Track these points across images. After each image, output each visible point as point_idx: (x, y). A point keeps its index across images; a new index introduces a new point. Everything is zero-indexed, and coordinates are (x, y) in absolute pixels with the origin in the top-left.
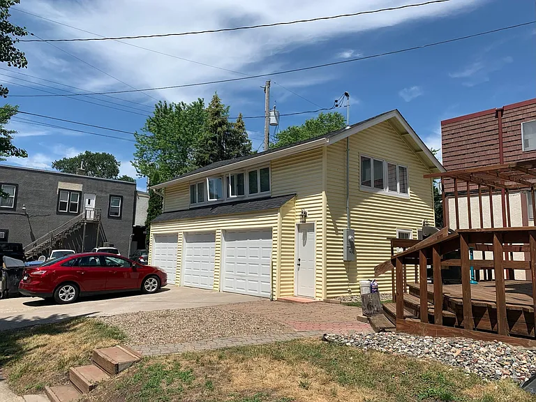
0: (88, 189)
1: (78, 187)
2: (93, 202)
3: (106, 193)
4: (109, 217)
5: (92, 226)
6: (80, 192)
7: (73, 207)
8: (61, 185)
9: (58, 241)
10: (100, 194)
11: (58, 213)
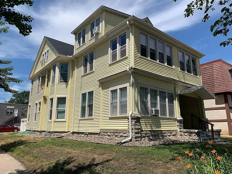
0: (16, 108)
1: (13, 107)
2: (17, 111)
3: (21, 108)
4: (22, 115)
5: (16, 118)
6: (13, 109)
7: (11, 113)
8: (8, 107)
9: (6, 123)
10: (19, 109)
11: (6, 115)
